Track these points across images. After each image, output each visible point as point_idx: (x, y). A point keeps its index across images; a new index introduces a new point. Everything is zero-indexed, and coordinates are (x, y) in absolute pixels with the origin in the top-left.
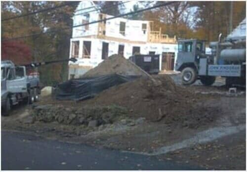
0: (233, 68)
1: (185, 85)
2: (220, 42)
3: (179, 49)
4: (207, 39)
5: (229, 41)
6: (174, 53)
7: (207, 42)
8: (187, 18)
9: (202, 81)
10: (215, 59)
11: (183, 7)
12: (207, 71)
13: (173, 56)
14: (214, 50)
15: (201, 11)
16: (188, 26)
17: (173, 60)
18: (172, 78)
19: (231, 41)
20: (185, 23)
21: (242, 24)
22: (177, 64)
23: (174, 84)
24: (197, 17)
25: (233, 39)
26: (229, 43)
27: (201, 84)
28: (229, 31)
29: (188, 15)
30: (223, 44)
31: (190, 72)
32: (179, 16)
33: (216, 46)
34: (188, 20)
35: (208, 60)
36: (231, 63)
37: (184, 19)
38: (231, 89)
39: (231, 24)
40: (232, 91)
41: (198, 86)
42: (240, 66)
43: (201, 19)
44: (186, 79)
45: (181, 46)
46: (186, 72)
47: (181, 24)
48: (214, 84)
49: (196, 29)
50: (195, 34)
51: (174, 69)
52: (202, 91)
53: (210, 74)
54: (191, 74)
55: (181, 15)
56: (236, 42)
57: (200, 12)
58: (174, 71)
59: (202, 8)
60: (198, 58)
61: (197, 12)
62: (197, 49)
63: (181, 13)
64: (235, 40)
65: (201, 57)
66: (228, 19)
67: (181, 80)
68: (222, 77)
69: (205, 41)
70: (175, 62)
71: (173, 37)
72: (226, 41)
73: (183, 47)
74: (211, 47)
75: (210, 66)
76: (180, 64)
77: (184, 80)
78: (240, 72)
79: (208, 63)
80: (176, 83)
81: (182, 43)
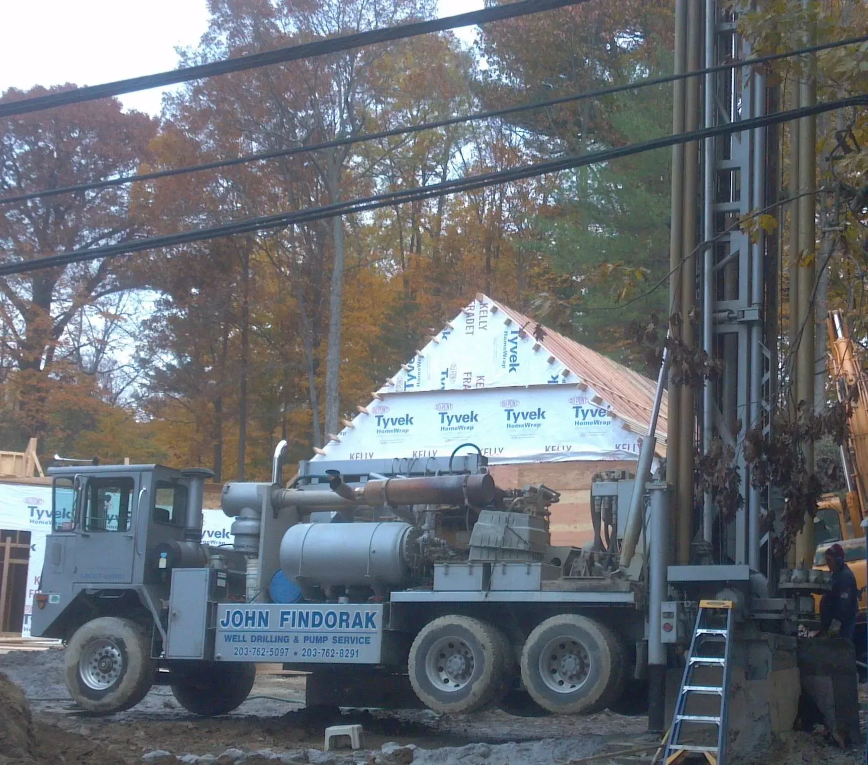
0: (344, 618)
1: (85, 715)
2: (281, 484)
3: (54, 514)
4: (207, 467)
5: (322, 480)
6: (26, 536)
7: (209, 482)
8: (101, 345)
9: (185, 692)
10: (253, 571)
11: (82, 285)
12: (211, 636)
13: (24, 554)
14: (248, 525)
15: (181, 314)
16: (107, 390)
17: (20, 573)
18: (13, 675)
19: (334, 478)
20: (94, 372)
21: (382, 397)
22: (41, 601)
23: (23, 714)
24: (160, 343)
25: (343, 472)
26: (326, 492)
27: (179, 708)
28: (322, 429)
29: (107, 332)
30: (292, 493)
31: (120, 644)
32: (59, 330)
33: (256, 506)
34: (108, 354)
35: (214, 575)
36: (337, 592)
37: (87, 351)
38: (333, 730)
39: (332, 394)
40: (341, 743)
41: (159, 717)
42: (376, 609)
43: (179, 356)
44: (92, 681)
45: (67, 498)
46: (95, 643)
47: (67, 378)
48: (245, 709)
49: (152, 406)
50: (147, 433)
51: (27, 625)
52: (181, 750)
53: (225, 652)
54: (124, 653)
55: (70, 327)
56: (358, 488)
57: (173, 319)
58: (26, 634)
59: (181, 299)
60: (163, 564)
61: (155, 319)
62: (159, 516)
63: (68, 316)
64: (356, 478)
65: (177, 561)
66: (317, 367)
67: (63, 690)
68: (287, 666)
69: (201, 476)
70: (32, 586)
71: (23, 448)
72: (308, 480)
73: (78, 504)
74: (232, 509)
75: (225, 608)
76: (59, 601)
77: (85, 690)
78: (376, 640)
79: (217, 594)
80: (37, 709)
81: (72, 482)
